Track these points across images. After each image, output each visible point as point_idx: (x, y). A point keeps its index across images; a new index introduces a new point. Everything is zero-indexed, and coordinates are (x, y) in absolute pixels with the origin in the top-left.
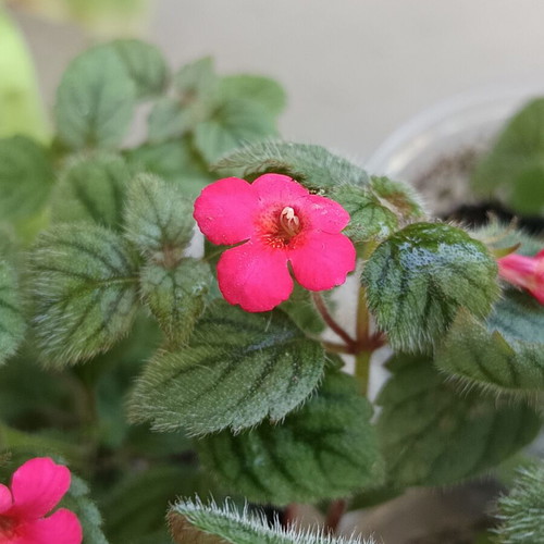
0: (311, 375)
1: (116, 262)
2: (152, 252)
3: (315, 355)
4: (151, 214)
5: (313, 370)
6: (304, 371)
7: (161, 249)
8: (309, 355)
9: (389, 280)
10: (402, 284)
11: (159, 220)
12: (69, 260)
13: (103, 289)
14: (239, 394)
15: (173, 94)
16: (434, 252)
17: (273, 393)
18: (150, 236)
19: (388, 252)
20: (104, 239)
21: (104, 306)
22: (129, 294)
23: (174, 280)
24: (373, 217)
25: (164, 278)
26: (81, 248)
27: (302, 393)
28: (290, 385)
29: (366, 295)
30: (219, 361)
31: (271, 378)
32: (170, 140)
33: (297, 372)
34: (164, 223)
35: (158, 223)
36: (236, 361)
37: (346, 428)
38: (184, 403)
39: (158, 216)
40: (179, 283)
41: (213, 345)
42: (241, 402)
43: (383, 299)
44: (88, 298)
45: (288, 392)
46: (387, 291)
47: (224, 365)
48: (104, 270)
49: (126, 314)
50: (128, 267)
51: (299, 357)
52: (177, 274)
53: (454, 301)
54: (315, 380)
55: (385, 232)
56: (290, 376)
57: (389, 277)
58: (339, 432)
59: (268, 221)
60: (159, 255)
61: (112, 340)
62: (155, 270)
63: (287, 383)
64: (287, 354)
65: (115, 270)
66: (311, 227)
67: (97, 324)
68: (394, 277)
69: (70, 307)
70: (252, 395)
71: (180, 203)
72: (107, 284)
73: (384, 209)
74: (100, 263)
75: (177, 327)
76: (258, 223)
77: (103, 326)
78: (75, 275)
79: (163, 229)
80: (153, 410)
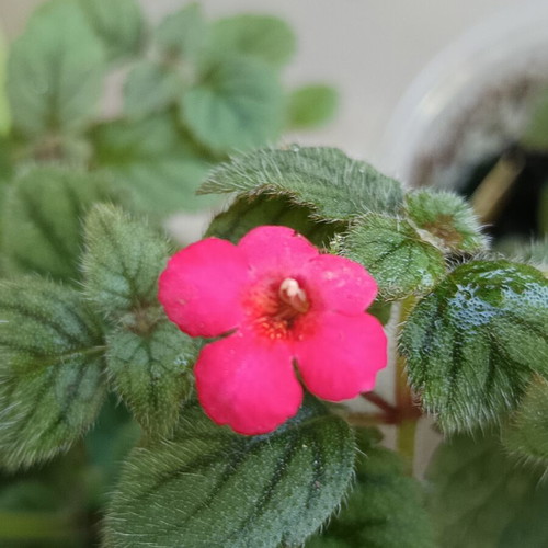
0: (339, 479)
1: (73, 328)
2: (118, 313)
3: (342, 448)
4: (114, 261)
5: (340, 470)
6: (328, 472)
7: (130, 309)
8: (335, 447)
9: (436, 348)
10: (454, 351)
11: (125, 269)
12: (11, 329)
13: (58, 366)
14: (242, 513)
15: (153, 54)
16: (496, 304)
17: (288, 510)
18: (114, 293)
19: (434, 308)
20: (55, 299)
21: (59, 390)
22: (92, 371)
23: (149, 353)
24: (410, 262)
25: (136, 351)
26: (26, 312)
27: (326, 507)
28: (311, 496)
29: (406, 369)
30: (214, 461)
31: (285, 485)
32: (152, 116)
33: (319, 475)
34: (132, 273)
35: (125, 274)
36: (237, 461)
37: (389, 517)
38: (169, 529)
39: (123, 264)
40: (156, 357)
41: (205, 437)
42: (245, 525)
43: (430, 373)
44: (39, 381)
45: (308, 507)
46: (433, 362)
47: (220, 467)
48: (58, 340)
49: (89, 401)
50: (90, 333)
51: (321, 450)
52: (153, 344)
53: (526, 368)
54: (344, 485)
55: (428, 281)
56: (309, 480)
57: (436, 342)
58: (381, 523)
59: (262, 298)
60: (128, 319)
61: (72, 436)
62: (124, 339)
63: (306, 493)
64: (304, 446)
65: (72, 340)
66: (323, 307)
67: (53, 415)
68: (443, 344)
69: (17, 394)
70: (260, 513)
71: (151, 244)
72: (62, 359)
73: (425, 246)
74: (52, 331)
75: (157, 417)
76: (248, 303)
77: (61, 418)
78: (21, 348)
79: (132, 281)
80: (129, 539)
